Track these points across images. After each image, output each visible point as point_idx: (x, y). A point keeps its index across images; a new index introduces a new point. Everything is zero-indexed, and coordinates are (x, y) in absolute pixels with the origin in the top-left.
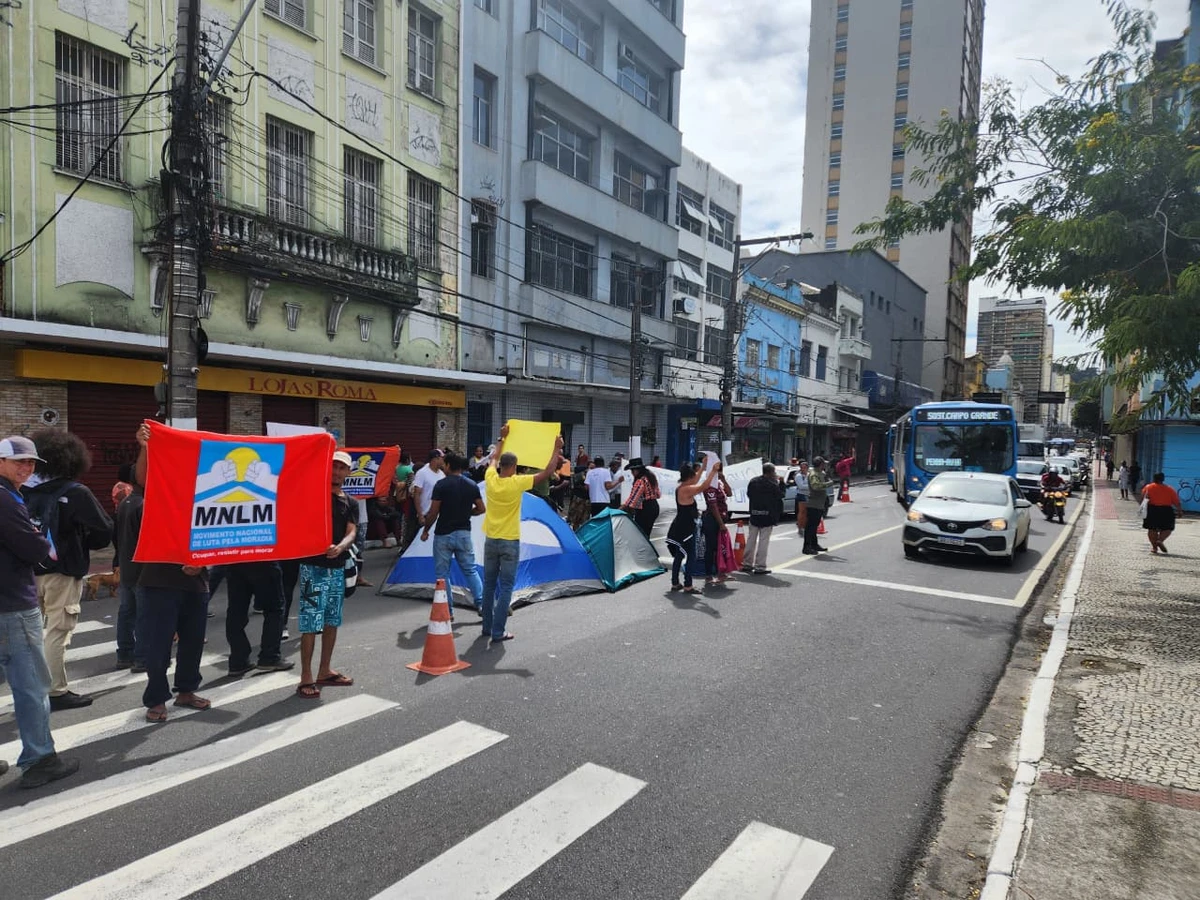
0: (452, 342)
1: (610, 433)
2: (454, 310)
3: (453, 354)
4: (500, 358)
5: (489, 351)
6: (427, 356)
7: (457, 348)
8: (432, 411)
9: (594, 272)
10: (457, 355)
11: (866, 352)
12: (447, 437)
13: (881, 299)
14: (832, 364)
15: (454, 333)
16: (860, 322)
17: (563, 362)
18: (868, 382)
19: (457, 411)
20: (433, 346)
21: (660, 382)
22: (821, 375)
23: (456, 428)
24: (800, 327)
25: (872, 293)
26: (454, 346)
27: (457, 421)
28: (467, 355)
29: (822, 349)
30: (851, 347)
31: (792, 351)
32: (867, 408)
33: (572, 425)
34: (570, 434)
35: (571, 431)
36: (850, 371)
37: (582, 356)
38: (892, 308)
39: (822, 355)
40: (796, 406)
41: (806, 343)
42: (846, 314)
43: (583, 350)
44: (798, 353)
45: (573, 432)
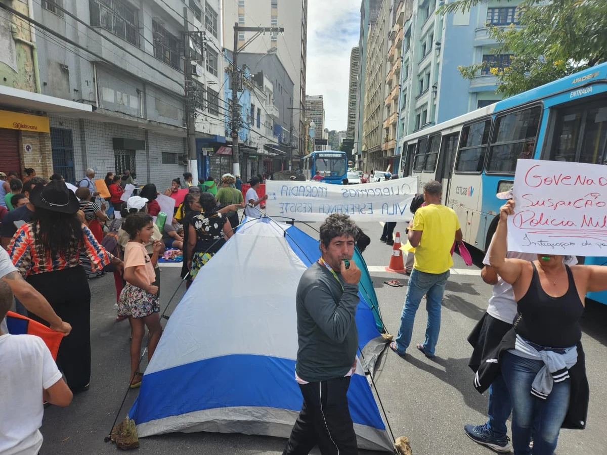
0: (29, 69)
1: (160, 158)
2: (28, 37)
3: (31, 82)
4: (75, 90)
5: (64, 82)
6: (5, 79)
7: (34, 76)
8: (16, 135)
9: (140, 31)
10: (35, 82)
11: (276, 114)
12: (34, 159)
13: (279, 85)
14: (263, 120)
15: (30, 60)
16: (272, 96)
17: (125, 100)
18: (276, 130)
19: (41, 134)
20: (10, 71)
22: (258, 126)
23: (42, 151)
24: (250, 95)
25: (276, 81)
26: (32, 74)
27: (42, 144)
28: (45, 84)
29: (259, 110)
30: (272, 110)
31: (247, 110)
32: (277, 145)
33: (135, 151)
34: (134, 157)
35: (135, 155)
36: (269, 124)
37: (138, 97)
38: (283, 90)
39: (259, 114)
40: (251, 142)
41: (253, 106)
42: (267, 90)
43: (138, 92)
44: (249, 111)
45: (136, 156)
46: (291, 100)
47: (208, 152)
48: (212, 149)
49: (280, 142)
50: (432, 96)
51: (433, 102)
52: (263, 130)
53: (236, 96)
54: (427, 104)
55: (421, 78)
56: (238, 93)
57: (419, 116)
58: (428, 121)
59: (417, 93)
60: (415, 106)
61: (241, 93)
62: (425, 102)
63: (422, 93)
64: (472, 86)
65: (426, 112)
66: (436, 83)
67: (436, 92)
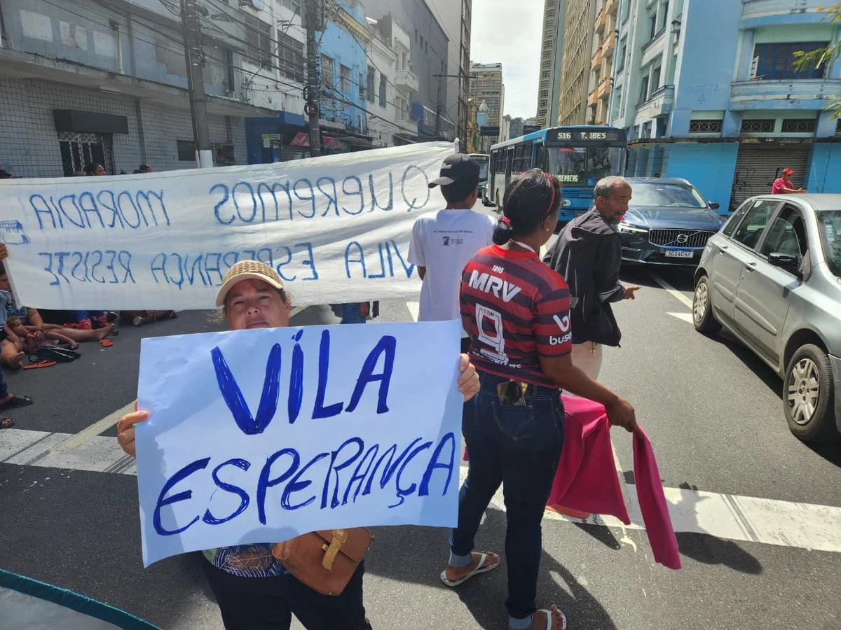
1: (174, 150)
11: (414, 84)
13: (422, 38)
14: (391, 94)
16: (408, 56)
17: (81, 39)
18: (415, 112)
21: (232, 88)
22: (383, 103)
24: (366, 50)
25: (416, 31)
29: (383, 78)
30: (406, 78)
31: (361, 75)
32: (417, 135)
33: (111, 134)
34: (111, 148)
35: (112, 143)
36: (403, 101)
37: (114, 36)
38: (429, 48)
39: (383, 84)
40: (366, 130)
41: (371, 70)
42: (398, 45)
43: (114, 26)
44: (365, 77)
45: (115, 146)
46: (444, 65)
47: (272, 142)
48: (278, 137)
49: (420, 130)
50: (671, 40)
51: (674, 51)
52: (389, 112)
53: (313, 39)
54: (661, 55)
55: (652, 13)
56: (316, 32)
57: (646, 79)
58: (661, 84)
59: (645, 38)
60: (641, 62)
61: (320, 33)
62: (658, 52)
63: (653, 36)
64: (745, 17)
65: (658, 70)
66: (680, 16)
67: (678, 32)
